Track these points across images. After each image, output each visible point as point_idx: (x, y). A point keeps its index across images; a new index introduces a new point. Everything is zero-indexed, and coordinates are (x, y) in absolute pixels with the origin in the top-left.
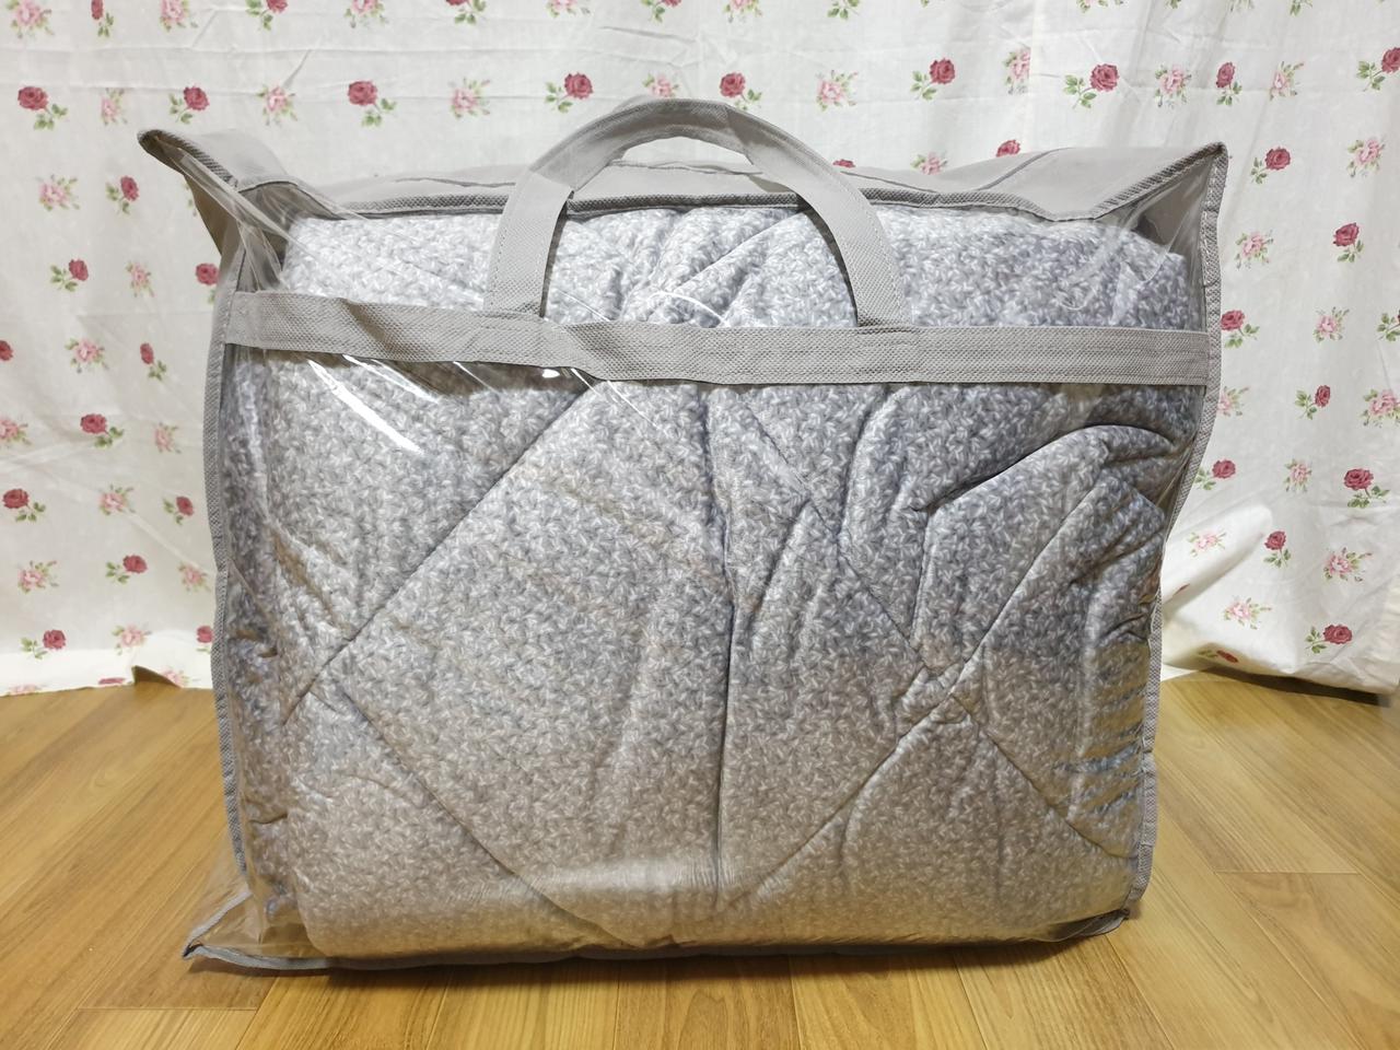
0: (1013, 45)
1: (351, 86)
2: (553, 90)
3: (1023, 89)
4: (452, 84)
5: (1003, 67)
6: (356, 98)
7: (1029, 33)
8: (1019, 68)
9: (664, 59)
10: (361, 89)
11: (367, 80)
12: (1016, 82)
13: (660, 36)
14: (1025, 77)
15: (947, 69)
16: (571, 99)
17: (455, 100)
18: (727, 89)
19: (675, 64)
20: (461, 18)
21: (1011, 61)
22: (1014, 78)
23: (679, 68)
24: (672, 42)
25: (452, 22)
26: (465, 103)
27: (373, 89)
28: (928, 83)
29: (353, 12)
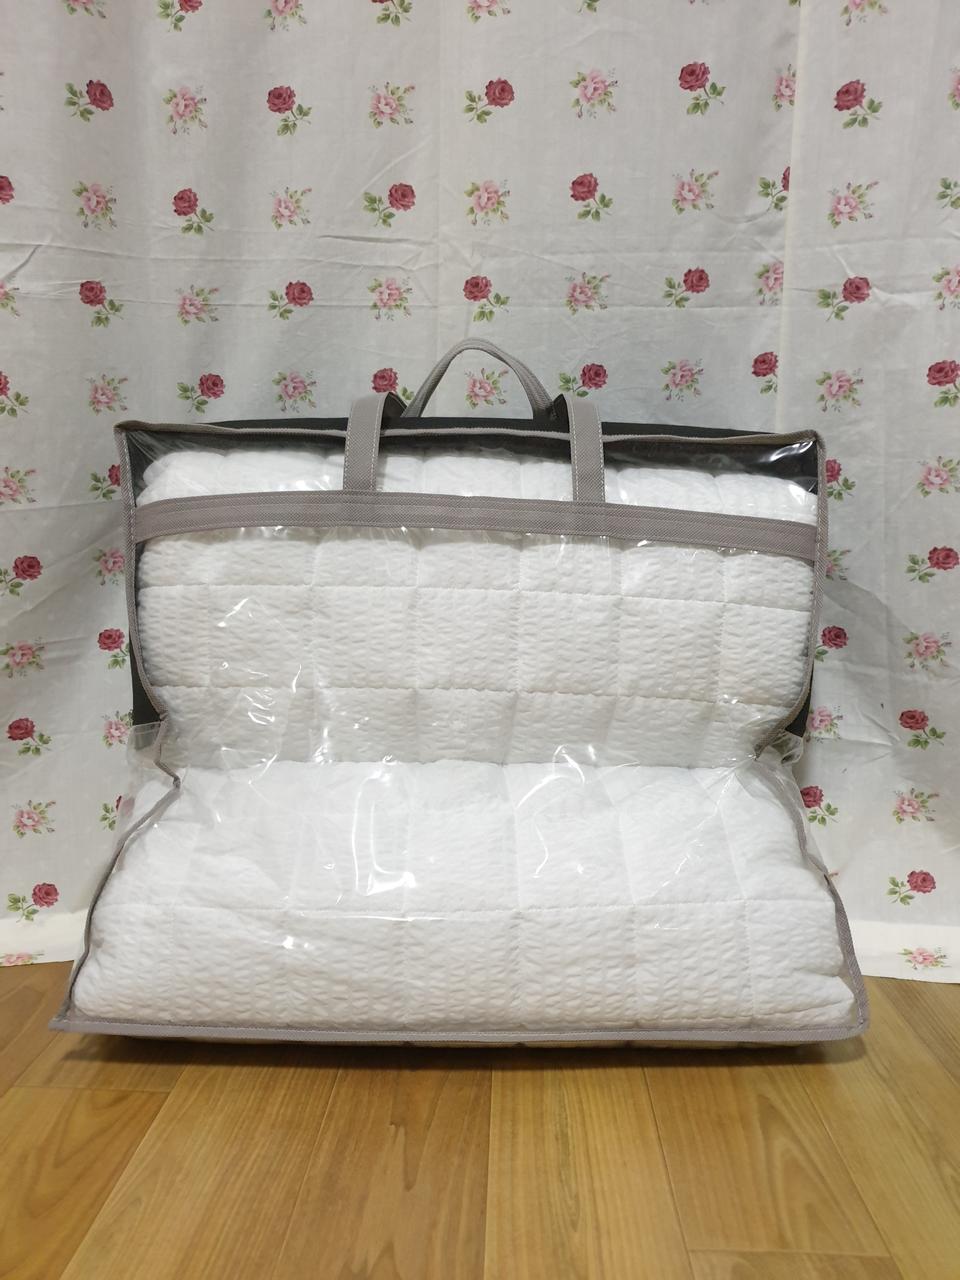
0: (765, 258)
1: (82, 285)
2: (275, 299)
3: (775, 302)
4: (180, 291)
5: (755, 277)
6: (87, 297)
7: (782, 247)
8: (771, 282)
9: (393, 263)
10: (92, 289)
11: (97, 280)
12: (768, 295)
13: (388, 241)
14: (778, 290)
15: (701, 278)
16: (291, 306)
17: (183, 306)
18: (471, 292)
19: (407, 267)
20: (188, 229)
21: (764, 274)
22: (765, 290)
23: (411, 271)
24: (404, 245)
25: (179, 232)
26: (192, 310)
27: (102, 290)
28: (681, 292)
29: (86, 212)
